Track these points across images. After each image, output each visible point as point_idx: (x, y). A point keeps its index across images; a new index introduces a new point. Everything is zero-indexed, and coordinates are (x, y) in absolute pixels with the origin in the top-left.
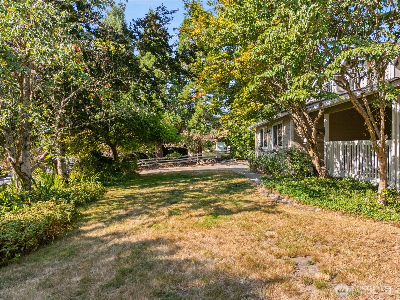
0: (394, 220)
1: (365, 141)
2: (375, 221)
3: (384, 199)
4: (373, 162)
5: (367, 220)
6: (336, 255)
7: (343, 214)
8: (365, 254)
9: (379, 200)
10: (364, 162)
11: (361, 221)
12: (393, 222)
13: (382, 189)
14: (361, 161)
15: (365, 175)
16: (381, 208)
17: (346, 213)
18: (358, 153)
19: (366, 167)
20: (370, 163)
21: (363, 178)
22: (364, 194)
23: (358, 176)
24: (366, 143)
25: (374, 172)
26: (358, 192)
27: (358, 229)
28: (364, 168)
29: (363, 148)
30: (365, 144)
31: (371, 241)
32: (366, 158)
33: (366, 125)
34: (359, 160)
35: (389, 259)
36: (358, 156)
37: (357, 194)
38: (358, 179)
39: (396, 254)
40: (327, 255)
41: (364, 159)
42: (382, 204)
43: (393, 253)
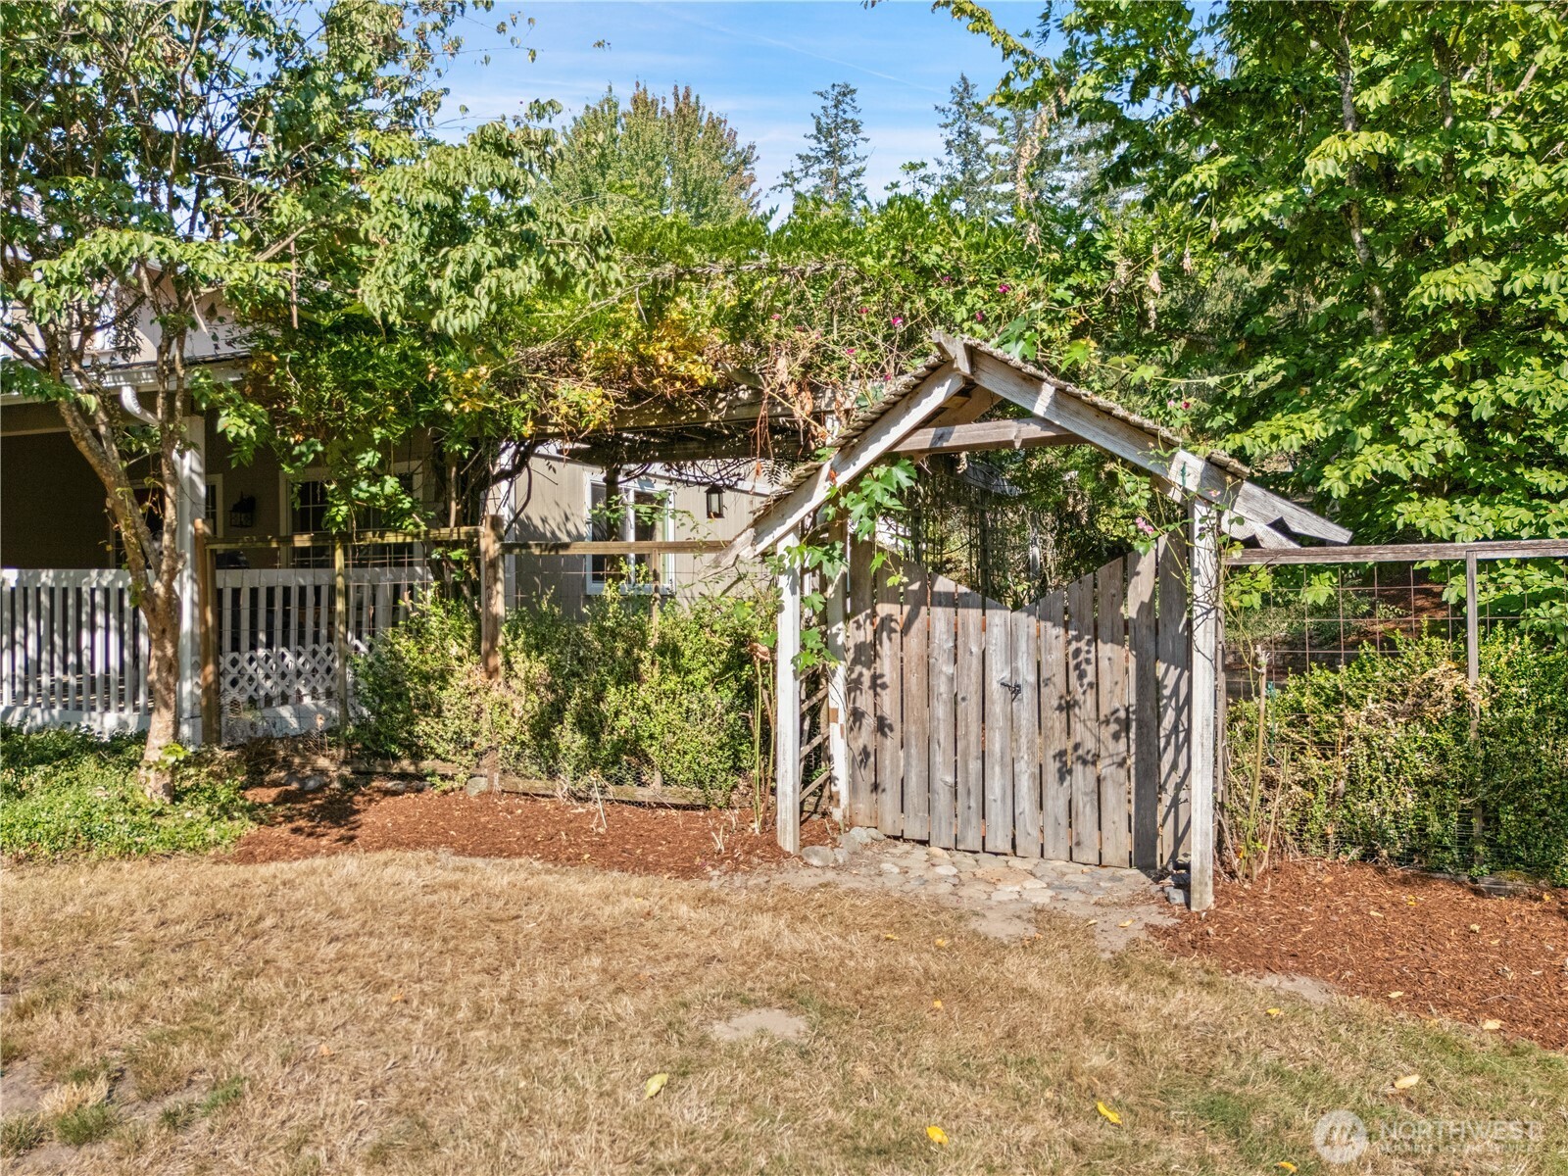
0: (217, 844)
1: (51, 573)
2: (153, 863)
3: (168, 779)
4: (86, 654)
5: (126, 866)
6: (81, 1011)
7: (19, 861)
8: (180, 972)
9: (152, 783)
10: (45, 656)
11: (103, 871)
12: (212, 852)
13: (162, 742)
14: (32, 652)
15: (52, 706)
16: (160, 814)
17: (30, 857)
18: (19, 618)
19: (58, 674)
20: (72, 659)
21: (39, 716)
22: (71, 774)
23: (19, 710)
24: (56, 578)
25: (93, 690)
26: (49, 769)
27: (113, 899)
28: (45, 680)
29: (44, 599)
30: (50, 583)
31: (181, 929)
32: (58, 640)
33: (112, 511)
34: (25, 647)
35: (266, 962)
36: (19, 632)
37: (47, 778)
38: (22, 723)
39: (276, 942)
40: (46, 1020)
41: (45, 642)
42: (160, 799)
43: (266, 942)
